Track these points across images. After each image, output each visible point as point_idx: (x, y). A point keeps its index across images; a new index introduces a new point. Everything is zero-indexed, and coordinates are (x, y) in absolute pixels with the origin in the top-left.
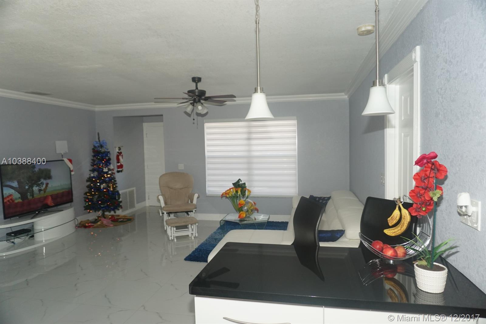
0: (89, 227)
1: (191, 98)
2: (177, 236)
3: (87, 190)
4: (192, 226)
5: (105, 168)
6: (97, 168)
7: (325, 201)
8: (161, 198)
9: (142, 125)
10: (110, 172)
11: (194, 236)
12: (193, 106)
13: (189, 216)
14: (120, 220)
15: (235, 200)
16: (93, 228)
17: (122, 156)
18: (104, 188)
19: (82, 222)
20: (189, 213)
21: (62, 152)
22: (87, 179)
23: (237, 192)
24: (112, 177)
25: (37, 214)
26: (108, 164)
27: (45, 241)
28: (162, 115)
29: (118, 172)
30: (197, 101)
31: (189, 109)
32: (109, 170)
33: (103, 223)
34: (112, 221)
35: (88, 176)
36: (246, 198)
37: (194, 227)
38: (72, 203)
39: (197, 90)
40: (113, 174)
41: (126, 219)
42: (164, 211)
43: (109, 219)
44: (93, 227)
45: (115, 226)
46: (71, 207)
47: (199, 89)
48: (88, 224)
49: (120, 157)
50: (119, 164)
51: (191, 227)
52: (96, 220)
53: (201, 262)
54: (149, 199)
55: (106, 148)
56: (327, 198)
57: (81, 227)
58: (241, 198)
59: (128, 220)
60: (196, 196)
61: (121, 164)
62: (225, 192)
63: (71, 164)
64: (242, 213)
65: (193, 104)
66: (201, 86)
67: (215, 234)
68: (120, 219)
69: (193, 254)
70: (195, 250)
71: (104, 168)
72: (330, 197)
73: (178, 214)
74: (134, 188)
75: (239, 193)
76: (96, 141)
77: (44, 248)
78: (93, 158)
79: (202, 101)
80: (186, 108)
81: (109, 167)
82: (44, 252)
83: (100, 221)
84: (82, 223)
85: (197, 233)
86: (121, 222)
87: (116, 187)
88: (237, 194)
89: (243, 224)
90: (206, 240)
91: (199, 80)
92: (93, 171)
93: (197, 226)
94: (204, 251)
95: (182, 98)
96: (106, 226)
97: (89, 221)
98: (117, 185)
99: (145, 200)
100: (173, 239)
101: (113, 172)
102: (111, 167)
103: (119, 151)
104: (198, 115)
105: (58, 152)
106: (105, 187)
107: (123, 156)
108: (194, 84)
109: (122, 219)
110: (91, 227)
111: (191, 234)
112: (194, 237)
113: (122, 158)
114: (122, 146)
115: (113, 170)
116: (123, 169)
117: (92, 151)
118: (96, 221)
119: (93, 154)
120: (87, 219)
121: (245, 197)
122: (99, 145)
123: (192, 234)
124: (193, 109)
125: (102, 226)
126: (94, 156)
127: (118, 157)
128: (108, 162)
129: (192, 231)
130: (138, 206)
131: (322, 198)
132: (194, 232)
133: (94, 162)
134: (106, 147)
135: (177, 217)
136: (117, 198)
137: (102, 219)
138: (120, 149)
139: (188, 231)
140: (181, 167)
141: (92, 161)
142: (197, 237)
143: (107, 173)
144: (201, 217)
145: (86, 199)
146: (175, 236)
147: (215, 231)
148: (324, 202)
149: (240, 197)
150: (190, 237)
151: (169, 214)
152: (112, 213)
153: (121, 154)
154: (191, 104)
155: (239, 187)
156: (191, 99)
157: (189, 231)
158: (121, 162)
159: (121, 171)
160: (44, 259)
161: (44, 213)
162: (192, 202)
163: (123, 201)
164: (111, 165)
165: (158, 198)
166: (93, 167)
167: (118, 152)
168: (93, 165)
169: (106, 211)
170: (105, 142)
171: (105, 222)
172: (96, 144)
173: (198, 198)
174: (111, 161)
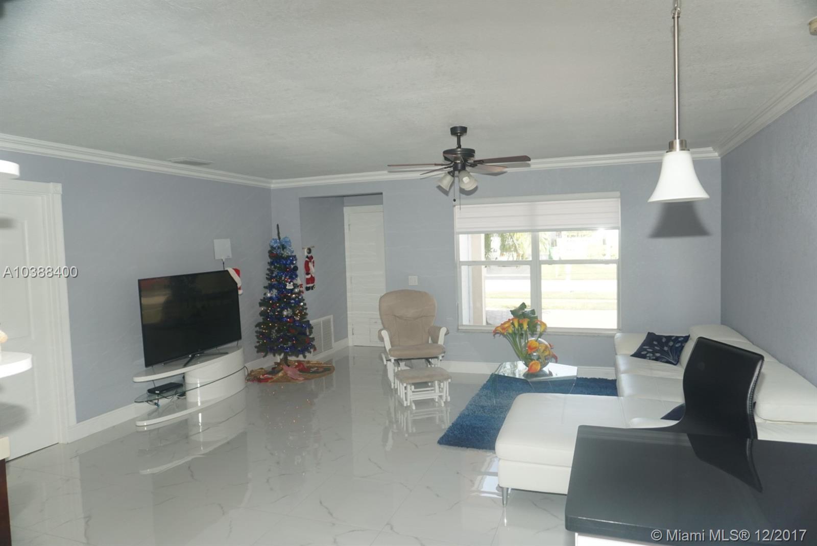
0: (266, 380)
1: (450, 162)
2: (416, 400)
3: (261, 319)
4: (442, 384)
5: (290, 283)
6: (275, 283)
7: (680, 344)
8: (385, 334)
9: (342, 211)
10: (296, 290)
11: (444, 400)
12: (453, 176)
13: (433, 366)
14: (313, 370)
15: (517, 339)
16: (271, 382)
17: (313, 262)
18: (287, 317)
19: (252, 371)
20: (430, 360)
21: (223, 258)
22: (260, 301)
23: (521, 325)
24: (300, 297)
25: (191, 359)
26: (294, 276)
27: (202, 403)
28: (381, 194)
29: (308, 289)
30: (459, 168)
31: (447, 181)
32: (295, 286)
33: (287, 374)
34: (299, 370)
35: (262, 297)
36: (538, 336)
37: (445, 385)
38: (240, 342)
39: (459, 149)
40: (302, 294)
41: (322, 367)
42: (391, 356)
43: (296, 367)
44: (272, 380)
45: (306, 379)
46: (238, 348)
47: (463, 146)
48: (263, 375)
49: (311, 265)
50: (309, 276)
51: (439, 385)
52: (273, 369)
53: (468, 447)
54: (353, 334)
55: (290, 250)
56: (682, 338)
57: (253, 381)
58: (529, 336)
59: (325, 370)
60: (443, 331)
61: (312, 276)
62: (500, 325)
63: (238, 277)
64: (534, 364)
65: (452, 174)
66: (466, 143)
67: (480, 398)
68: (313, 368)
69: (452, 433)
70: (452, 426)
71: (287, 284)
72: (689, 336)
73: (412, 361)
74: (331, 317)
75: (525, 326)
76: (273, 239)
77: (200, 415)
78: (269, 267)
79: (468, 169)
80: (441, 180)
81: (295, 282)
82: (200, 421)
83: (282, 372)
84: (253, 374)
85: (449, 395)
86: (314, 372)
87: (306, 314)
88: (521, 329)
89: (534, 383)
90: (467, 408)
91: (464, 130)
92: (270, 287)
93: (449, 383)
94: (468, 428)
95: (433, 163)
96: (293, 379)
97: (263, 370)
98: (307, 311)
99: (347, 336)
100: (409, 404)
101: (301, 289)
102: (299, 281)
103: (309, 255)
104: (462, 191)
105: (216, 258)
106: (289, 315)
107: (315, 262)
108: (455, 139)
109: (316, 368)
110: (270, 381)
111: (438, 397)
112: (444, 402)
113: (314, 266)
114: (313, 247)
115: (301, 286)
116: (314, 285)
117: (267, 255)
118: (274, 371)
119: (269, 260)
120: (261, 367)
121: (536, 334)
122: (279, 245)
123: (441, 397)
124: (453, 182)
125: (286, 379)
126: (271, 264)
127: (307, 264)
128: (293, 274)
129: (440, 393)
130: (337, 346)
131: (673, 338)
132: (444, 394)
133: (272, 273)
134: (290, 248)
135: (411, 367)
136: (308, 334)
137: (285, 367)
138: (310, 251)
139: (433, 392)
140: (413, 282)
141: (268, 272)
142: (449, 402)
143: (292, 291)
144: (456, 367)
145: (261, 335)
146: (412, 400)
147: (478, 392)
148: (677, 346)
149: (526, 335)
150: (437, 402)
151: (398, 361)
152: (301, 358)
153: (312, 260)
154: (449, 173)
155: (524, 318)
156: (450, 164)
157: (435, 392)
158: (311, 273)
159: (312, 288)
160: (199, 433)
161: (199, 357)
162: (435, 340)
163: (315, 338)
164: (298, 279)
165: (381, 333)
166: (270, 282)
167: (307, 257)
168: (270, 278)
169: (290, 356)
170: (288, 240)
171: (290, 372)
172: (275, 244)
173: (446, 334)
174: (298, 272)
